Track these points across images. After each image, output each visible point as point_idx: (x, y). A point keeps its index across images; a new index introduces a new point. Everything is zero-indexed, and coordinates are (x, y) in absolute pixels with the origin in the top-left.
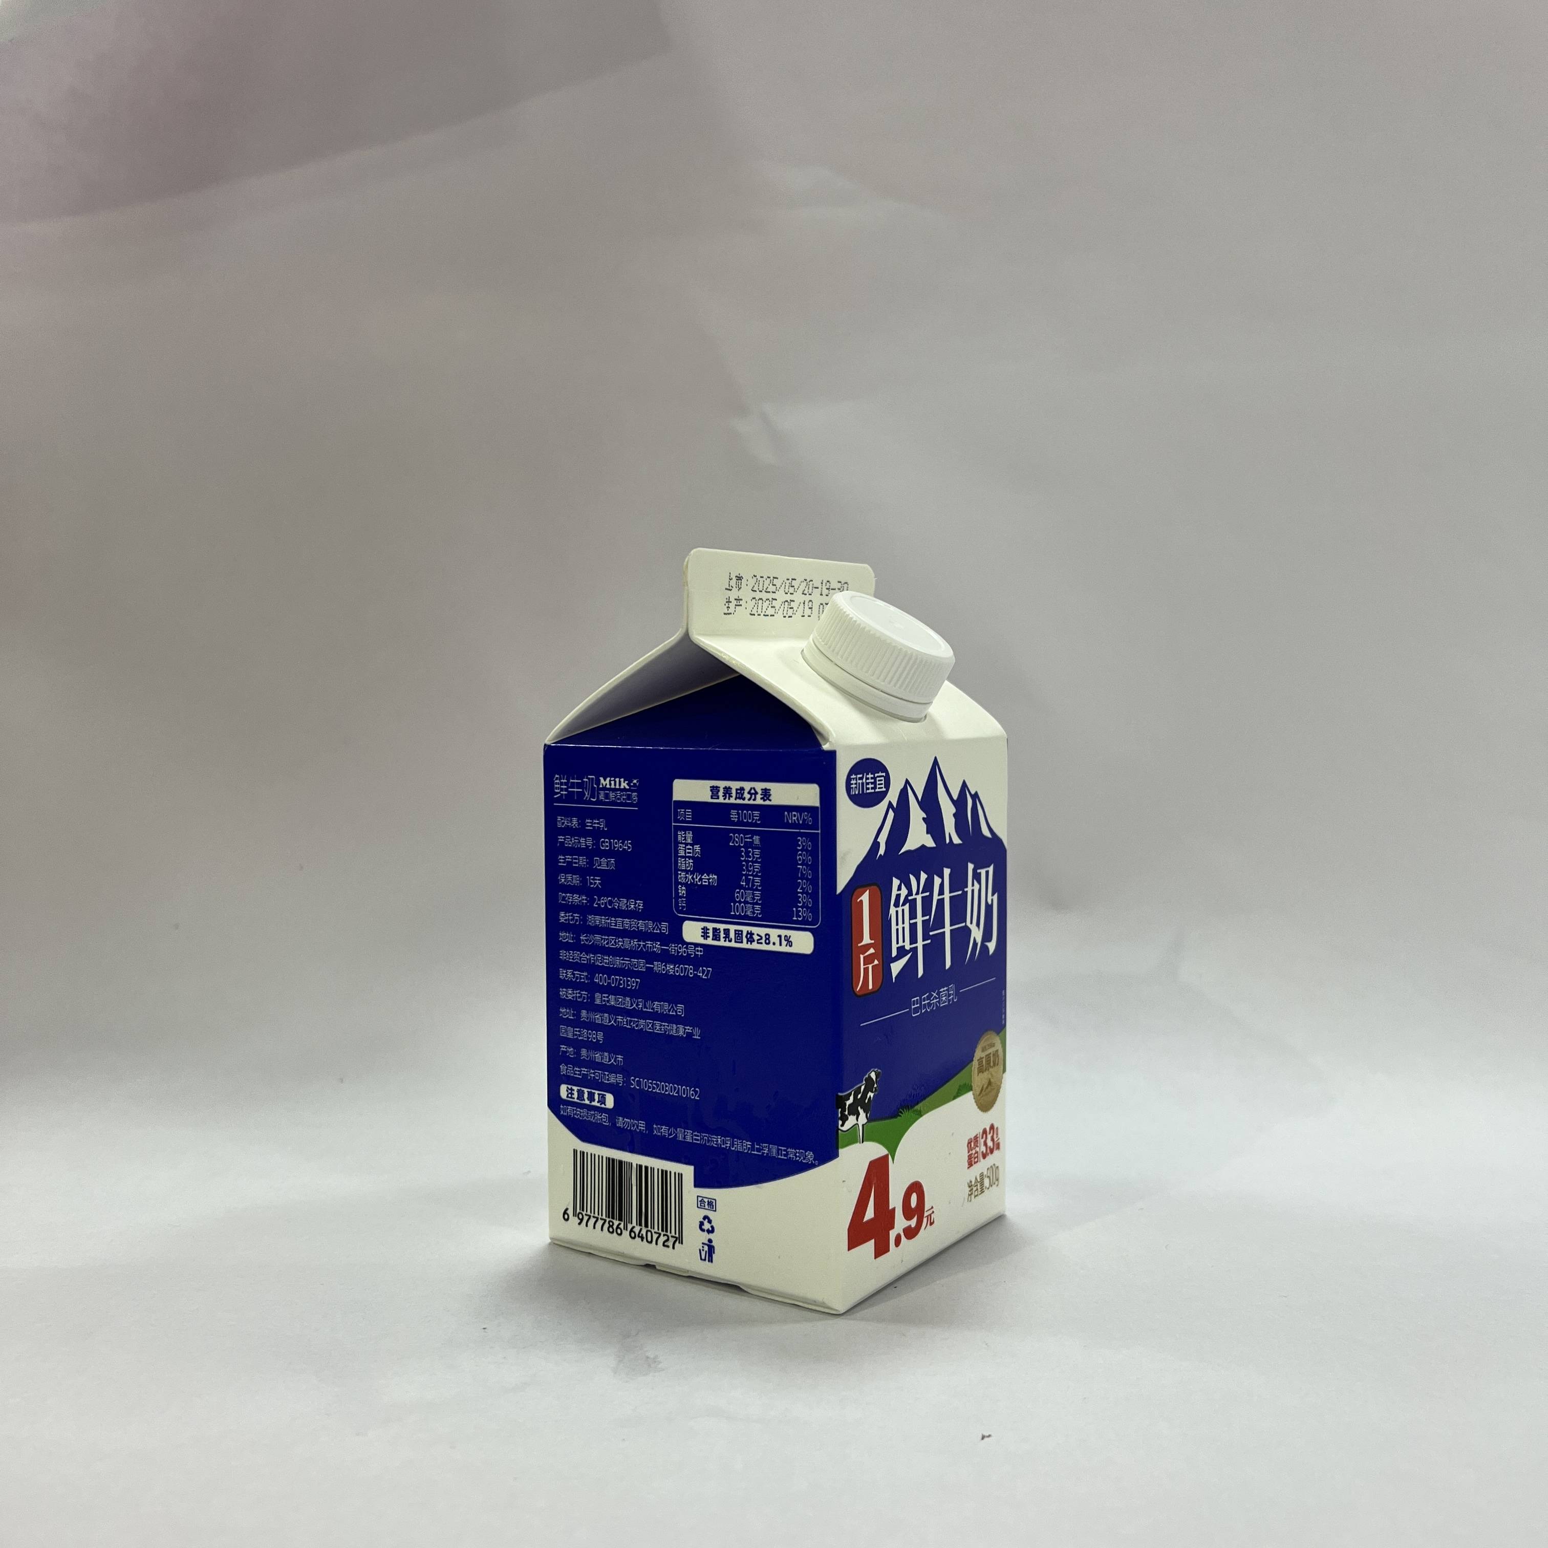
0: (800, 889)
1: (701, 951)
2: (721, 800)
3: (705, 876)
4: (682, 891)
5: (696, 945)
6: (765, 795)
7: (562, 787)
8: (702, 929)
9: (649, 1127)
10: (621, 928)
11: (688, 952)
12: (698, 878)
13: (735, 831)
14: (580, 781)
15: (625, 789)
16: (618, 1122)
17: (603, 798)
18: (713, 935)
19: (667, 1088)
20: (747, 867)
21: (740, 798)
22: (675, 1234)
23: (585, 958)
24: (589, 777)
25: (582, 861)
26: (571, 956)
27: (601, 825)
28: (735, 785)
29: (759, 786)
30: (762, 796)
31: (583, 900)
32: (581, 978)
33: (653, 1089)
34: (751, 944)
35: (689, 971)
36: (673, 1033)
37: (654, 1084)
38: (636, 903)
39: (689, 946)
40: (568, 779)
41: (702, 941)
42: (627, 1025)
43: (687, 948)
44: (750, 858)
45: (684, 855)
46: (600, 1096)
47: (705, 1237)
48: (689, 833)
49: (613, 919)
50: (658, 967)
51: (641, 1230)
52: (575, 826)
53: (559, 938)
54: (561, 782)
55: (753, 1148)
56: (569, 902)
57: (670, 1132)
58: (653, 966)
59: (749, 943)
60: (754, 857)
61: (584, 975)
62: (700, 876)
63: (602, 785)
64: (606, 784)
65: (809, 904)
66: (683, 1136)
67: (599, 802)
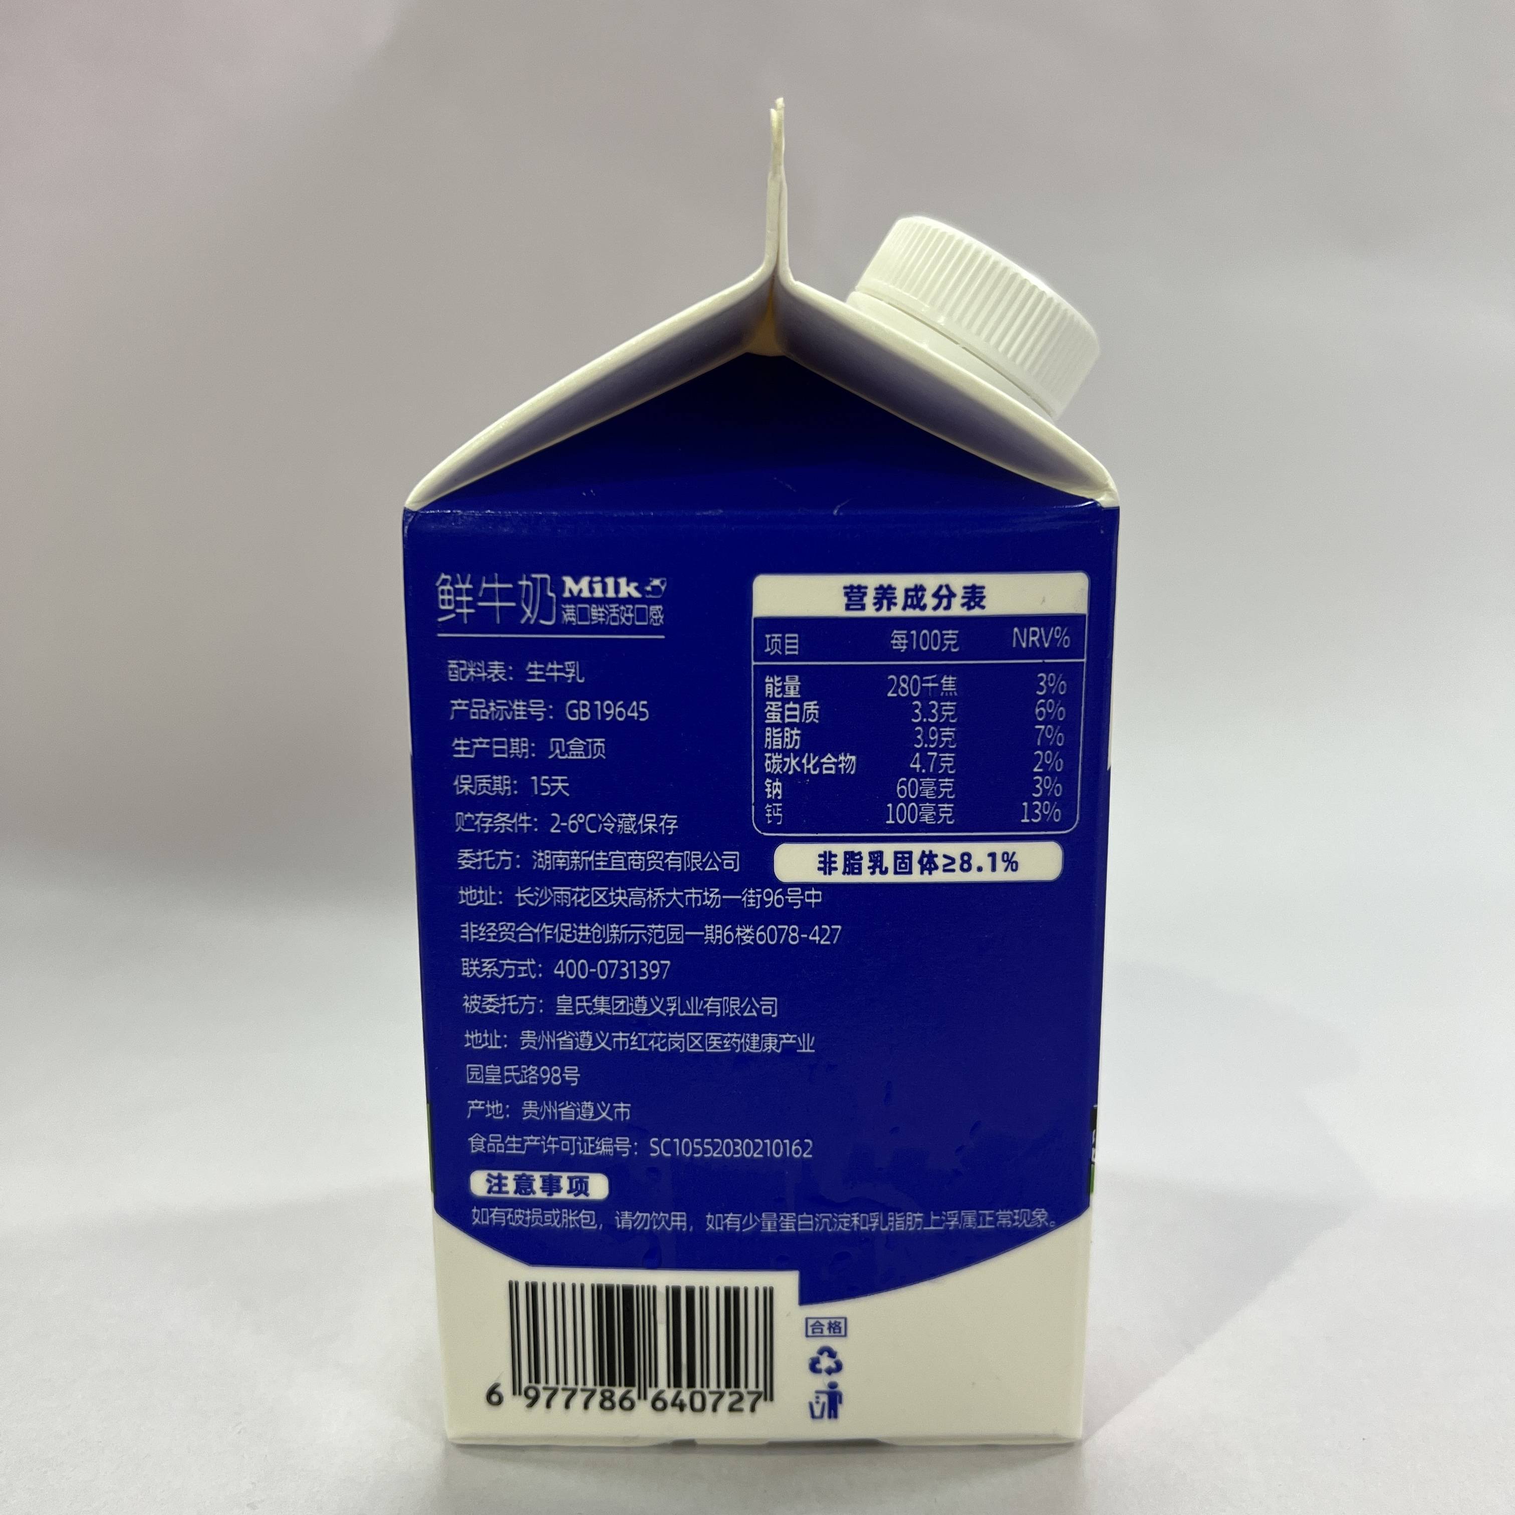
0: (1039, 768)
1: (817, 897)
2: (870, 611)
3: (828, 760)
4: (775, 789)
5: (805, 886)
6: (971, 599)
7: (458, 598)
8: (820, 856)
9: (697, 1219)
10: (623, 869)
11: (786, 900)
12: (813, 762)
13: (899, 671)
14: (510, 586)
15: (630, 600)
16: (620, 1220)
17: (574, 619)
18: (846, 866)
19: (738, 1148)
20: (925, 736)
21: (913, 607)
22: (757, 1386)
23: (527, 932)
24: (534, 576)
25: (519, 747)
26: (492, 932)
27: (568, 673)
28: (901, 582)
29: (958, 581)
30: (966, 600)
31: (522, 822)
32: (519, 972)
33: (704, 1153)
34: (930, 873)
35: (788, 934)
36: (753, 1048)
37: (708, 1144)
38: (659, 821)
39: (789, 889)
40: (476, 583)
41: (821, 878)
42: (640, 1046)
43: (784, 893)
44: (933, 718)
45: (779, 721)
46: (574, 1181)
47: (821, 1382)
48: (792, 679)
49: (601, 854)
50: (714, 933)
51: (678, 1394)
52: (496, 677)
53: (460, 900)
54: (455, 589)
55: (927, 1222)
56: (484, 828)
57: (744, 1222)
58: (702, 933)
59: (926, 872)
60: (941, 716)
61: (526, 965)
62: (817, 758)
63: (571, 591)
64: (581, 591)
65: (1055, 791)
66: (775, 1224)
67: (561, 627)
